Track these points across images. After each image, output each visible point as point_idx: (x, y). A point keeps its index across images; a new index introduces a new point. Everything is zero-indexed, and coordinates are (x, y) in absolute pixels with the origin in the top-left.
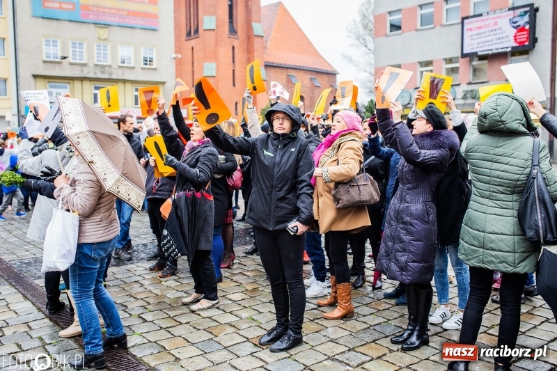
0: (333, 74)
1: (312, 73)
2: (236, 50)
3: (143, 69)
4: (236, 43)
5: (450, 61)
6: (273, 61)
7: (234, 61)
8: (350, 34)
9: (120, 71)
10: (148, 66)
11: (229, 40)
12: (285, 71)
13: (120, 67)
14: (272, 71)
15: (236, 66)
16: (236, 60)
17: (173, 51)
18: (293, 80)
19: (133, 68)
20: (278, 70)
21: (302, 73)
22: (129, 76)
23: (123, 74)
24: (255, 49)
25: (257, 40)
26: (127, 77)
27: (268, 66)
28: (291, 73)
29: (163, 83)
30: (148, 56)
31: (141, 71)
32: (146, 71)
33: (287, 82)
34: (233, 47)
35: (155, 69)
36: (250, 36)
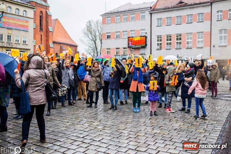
0: (76, 46)
1: (69, 46)
2: (42, 36)
3: (23, 44)
4: (42, 34)
5: (124, 48)
6: (56, 41)
7: (41, 40)
8: (83, 33)
9: (15, 45)
10: (25, 44)
11: (40, 32)
12: (60, 45)
13: (15, 43)
14: (55, 44)
15: (42, 42)
16: (42, 40)
17: (33, 39)
18: (63, 48)
19: (20, 44)
20: (57, 44)
21: (66, 45)
22: (18, 47)
23: (16, 46)
24: (50, 36)
25: (50, 33)
26: (17, 47)
27: (54, 43)
28: (62, 45)
29: (29, 50)
30: (25, 40)
31: (22, 45)
32: (24, 45)
33: (60, 48)
34: (41, 35)
35: (27, 45)
36: (47, 31)
